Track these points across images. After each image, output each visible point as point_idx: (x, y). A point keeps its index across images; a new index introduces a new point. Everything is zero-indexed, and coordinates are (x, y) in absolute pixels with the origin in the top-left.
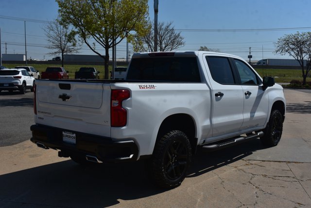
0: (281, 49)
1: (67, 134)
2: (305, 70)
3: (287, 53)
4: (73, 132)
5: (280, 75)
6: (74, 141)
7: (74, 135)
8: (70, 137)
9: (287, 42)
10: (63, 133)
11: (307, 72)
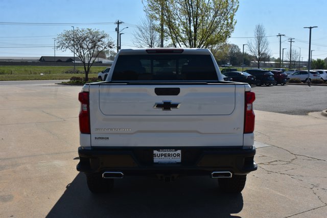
0: (61, 45)
1: (164, 153)
2: (87, 67)
3: (68, 49)
4: (176, 148)
5: (45, 73)
6: (179, 159)
7: (179, 152)
8: (169, 155)
9: (67, 37)
10: (155, 152)
11: (89, 69)
